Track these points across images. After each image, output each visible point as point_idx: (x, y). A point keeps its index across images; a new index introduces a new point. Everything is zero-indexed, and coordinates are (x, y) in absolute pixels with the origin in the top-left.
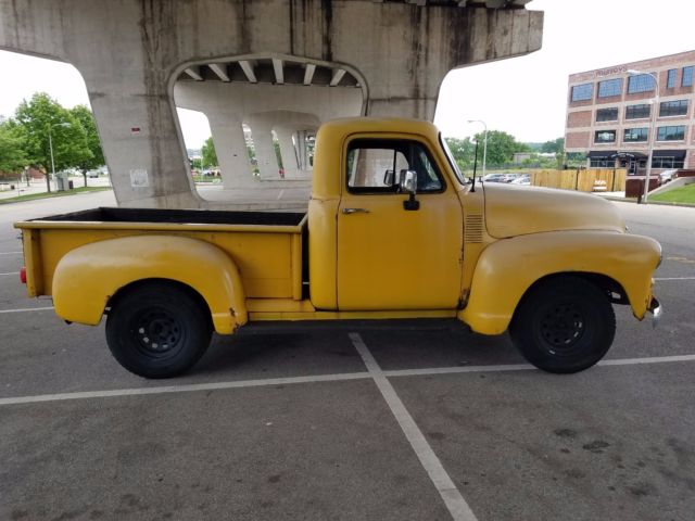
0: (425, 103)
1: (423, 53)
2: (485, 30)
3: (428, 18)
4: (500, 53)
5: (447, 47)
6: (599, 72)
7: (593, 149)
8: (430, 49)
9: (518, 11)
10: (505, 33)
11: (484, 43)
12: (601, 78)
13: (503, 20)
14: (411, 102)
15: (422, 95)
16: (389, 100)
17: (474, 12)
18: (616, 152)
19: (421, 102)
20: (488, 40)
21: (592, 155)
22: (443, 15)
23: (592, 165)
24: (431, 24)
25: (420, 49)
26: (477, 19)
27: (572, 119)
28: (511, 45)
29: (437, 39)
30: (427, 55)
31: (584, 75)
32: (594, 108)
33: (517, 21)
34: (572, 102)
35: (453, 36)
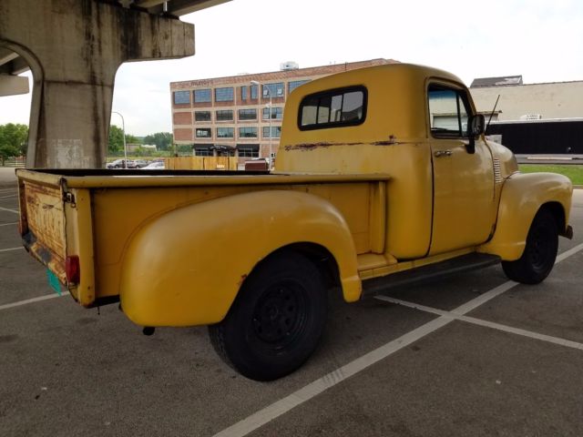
0: (103, 89)
1: (96, 43)
2: (150, 31)
3: (98, 13)
4: (164, 54)
5: (118, 41)
6: (194, 83)
7: (196, 142)
8: (102, 41)
9: (174, 20)
10: (166, 37)
11: (150, 44)
12: (195, 87)
13: (163, 26)
14: (89, 87)
15: (98, 81)
16: (66, 83)
17: (139, 15)
18: (212, 145)
19: (99, 88)
20: (153, 41)
21: (195, 146)
22: (112, 13)
23: (197, 154)
24: (102, 19)
25: (93, 39)
26: (142, 22)
27: (177, 118)
28: (172, 49)
29: (109, 34)
30: (100, 46)
31: (183, 84)
32: (193, 110)
33: (174, 29)
34: (175, 104)
35: (122, 32)
